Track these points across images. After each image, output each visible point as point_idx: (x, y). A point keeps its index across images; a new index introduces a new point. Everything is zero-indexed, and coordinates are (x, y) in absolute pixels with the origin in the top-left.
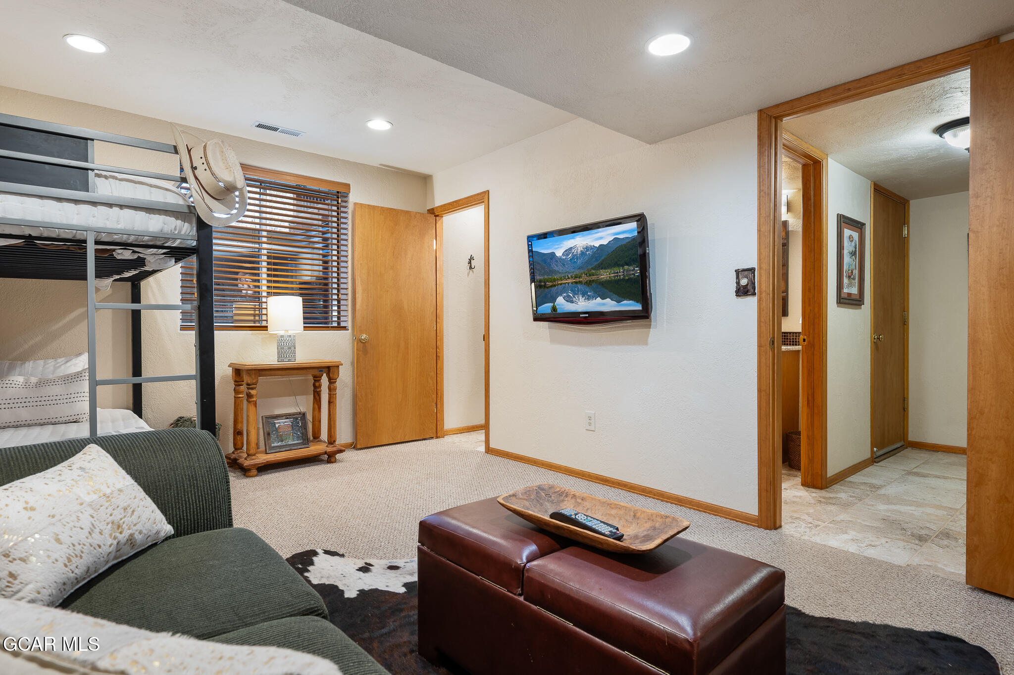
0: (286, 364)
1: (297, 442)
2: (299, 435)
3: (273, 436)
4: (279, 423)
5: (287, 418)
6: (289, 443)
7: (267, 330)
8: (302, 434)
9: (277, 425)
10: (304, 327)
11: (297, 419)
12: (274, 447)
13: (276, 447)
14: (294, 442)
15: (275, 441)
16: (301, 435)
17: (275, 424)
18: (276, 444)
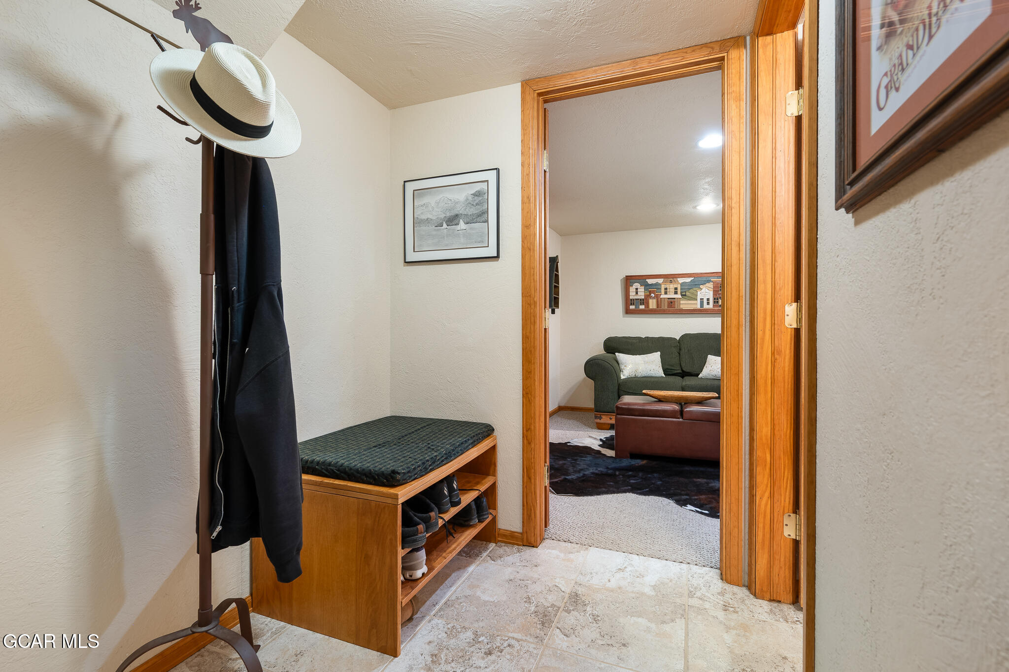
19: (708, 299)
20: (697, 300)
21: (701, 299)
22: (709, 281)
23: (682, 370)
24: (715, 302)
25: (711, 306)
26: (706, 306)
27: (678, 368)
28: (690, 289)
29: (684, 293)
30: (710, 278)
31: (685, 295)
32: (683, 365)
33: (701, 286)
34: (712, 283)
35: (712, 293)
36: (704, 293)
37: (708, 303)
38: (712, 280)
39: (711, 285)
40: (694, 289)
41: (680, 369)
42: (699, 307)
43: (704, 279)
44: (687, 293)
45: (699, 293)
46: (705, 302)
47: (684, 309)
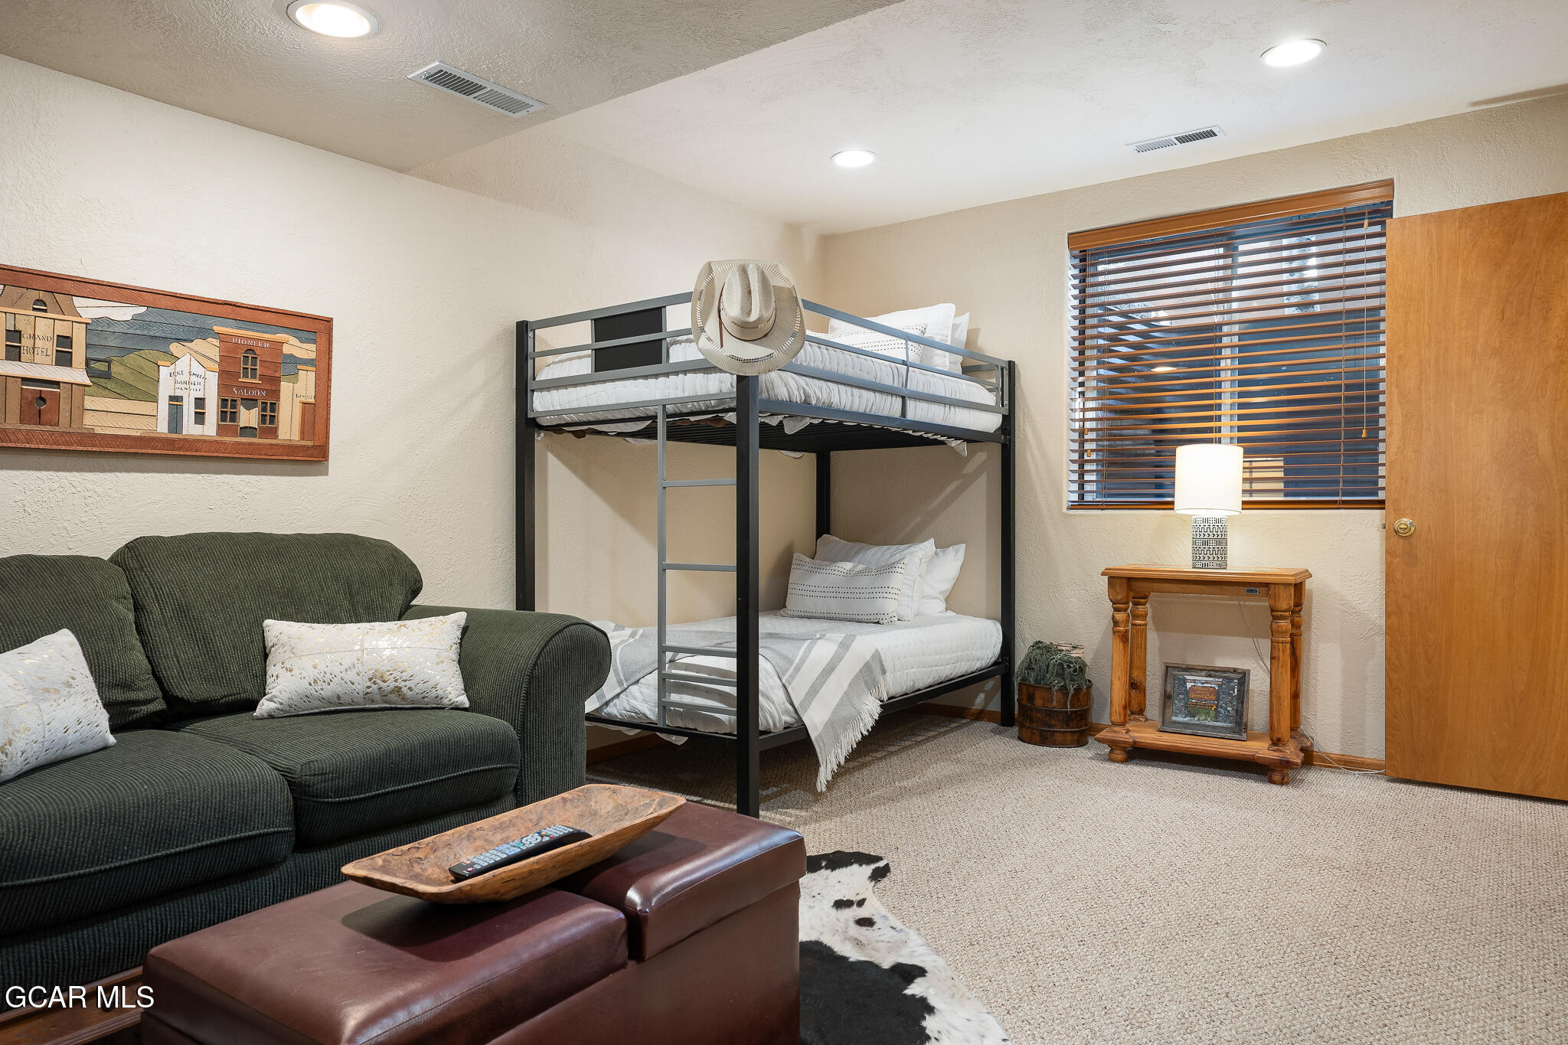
0: (1212, 572)
1: (1224, 725)
2: (1229, 711)
3: (1178, 704)
4: (1192, 681)
5: (1210, 676)
6: (1207, 723)
7: (1173, 509)
8: (1237, 711)
9: (1189, 685)
10: (1244, 503)
11: (1231, 680)
12: (1175, 722)
13: (1179, 723)
14: (1216, 724)
15: (1180, 713)
16: (1233, 713)
17: (1185, 681)
18: (1180, 719)
19: (200, 402)
20: (154, 399)
21: (171, 398)
22: (204, 333)
23: (168, 696)
24: (223, 416)
25: (210, 429)
26: (190, 428)
27: (152, 691)
28: (128, 351)
29: (103, 367)
30: (210, 321)
31: (107, 375)
32: (170, 671)
33: (174, 348)
34: (216, 342)
35: (213, 379)
36: (185, 377)
37: (200, 418)
38: (217, 329)
39: (211, 348)
40: (146, 353)
41: (160, 694)
42: (162, 427)
43: (187, 320)
44: (116, 369)
45: (164, 372)
46: (189, 410)
47: (98, 431)
